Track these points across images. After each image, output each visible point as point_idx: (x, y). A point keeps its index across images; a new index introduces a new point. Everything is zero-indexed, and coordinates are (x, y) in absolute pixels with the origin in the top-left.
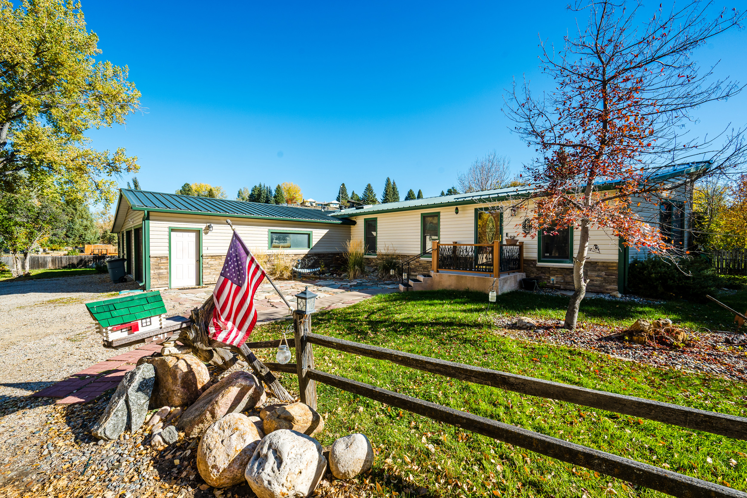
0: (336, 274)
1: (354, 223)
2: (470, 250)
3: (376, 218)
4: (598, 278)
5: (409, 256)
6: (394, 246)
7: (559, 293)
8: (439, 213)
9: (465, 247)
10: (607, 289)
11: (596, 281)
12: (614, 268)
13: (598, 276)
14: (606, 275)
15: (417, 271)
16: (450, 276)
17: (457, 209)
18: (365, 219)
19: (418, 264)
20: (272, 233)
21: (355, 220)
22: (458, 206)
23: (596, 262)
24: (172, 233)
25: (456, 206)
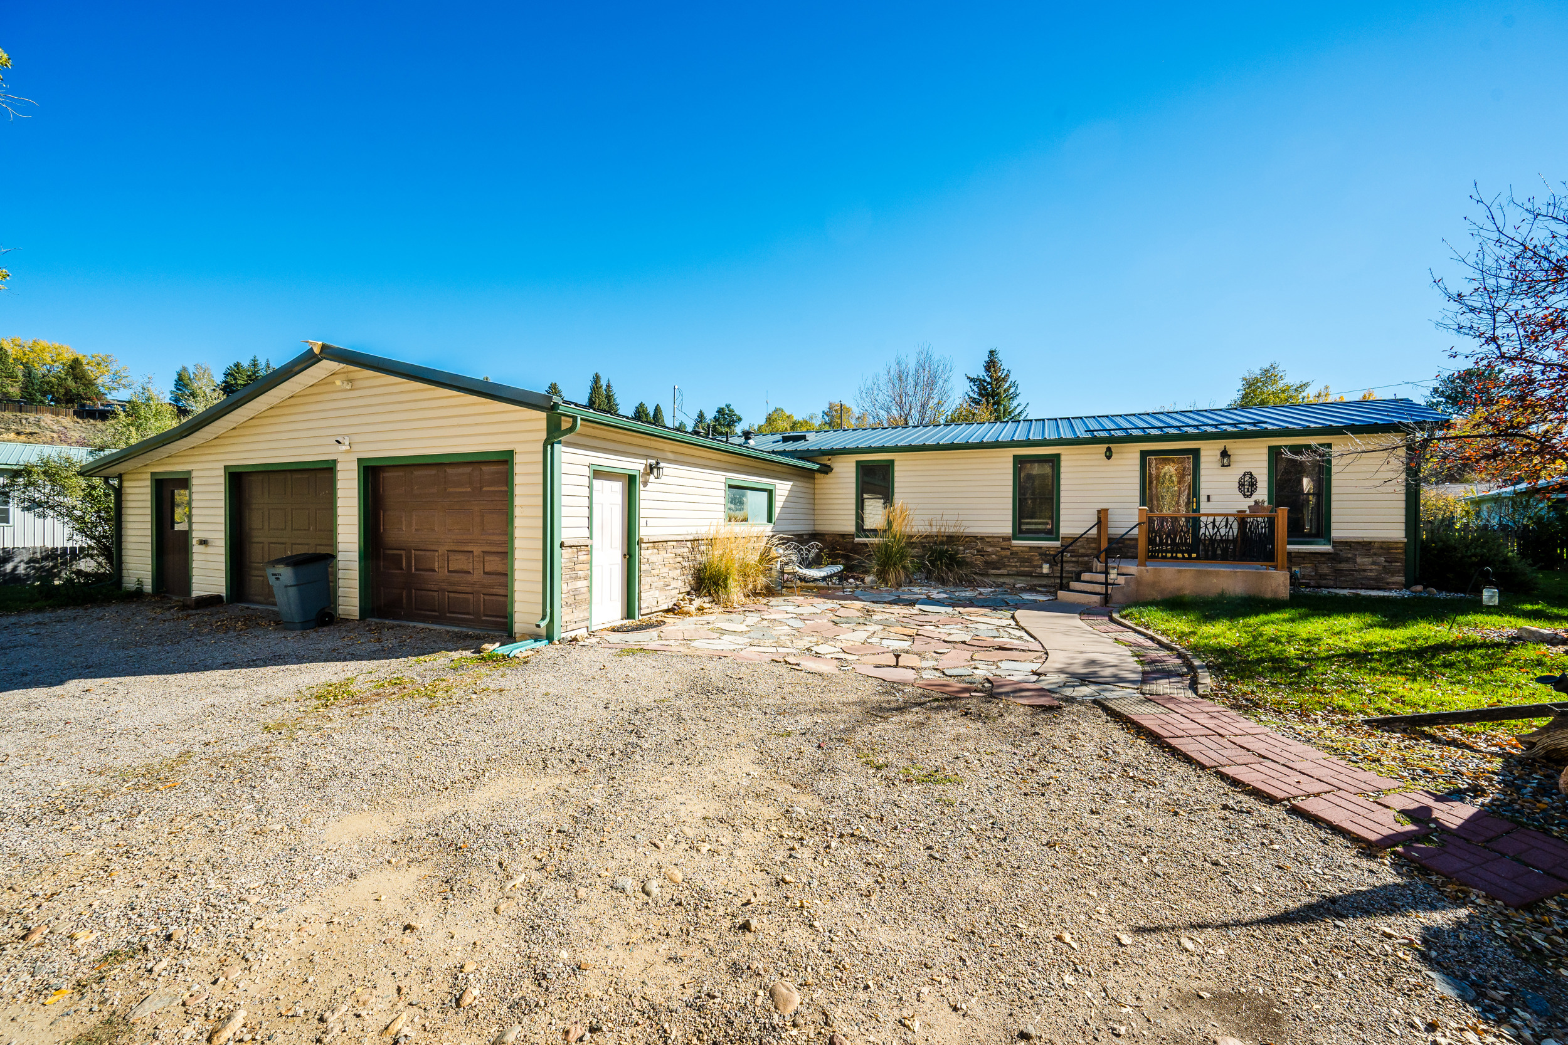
0: (853, 577)
1: (826, 470)
2: (1223, 524)
3: (893, 461)
4: (1374, 567)
5: (982, 538)
6: (945, 517)
7: (1325, 592)
8: (1058, 456)
9: (1211, 519)
10: (1388, 584)
11: (1371, 571)
12: (1399, 551)
13: (1374, 563)
14: (1386, 561)
15: (1005, 566)
16: (1179, 571)
17: (1109, 449)
18: (858, 462)
19: (1008, 553)
20: (731, 487)
21: (828, 463)
22: (1110, 445)
23: (1370, 543)
24: (597, 483)
25: (1107, 445)
